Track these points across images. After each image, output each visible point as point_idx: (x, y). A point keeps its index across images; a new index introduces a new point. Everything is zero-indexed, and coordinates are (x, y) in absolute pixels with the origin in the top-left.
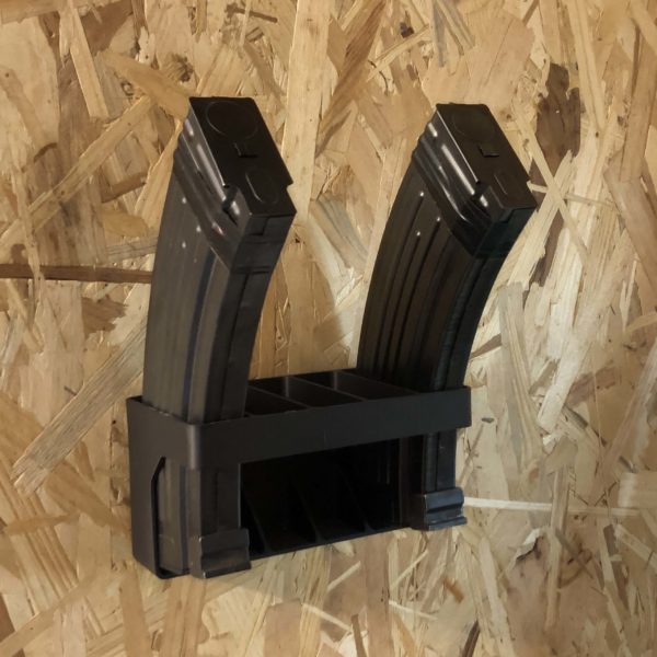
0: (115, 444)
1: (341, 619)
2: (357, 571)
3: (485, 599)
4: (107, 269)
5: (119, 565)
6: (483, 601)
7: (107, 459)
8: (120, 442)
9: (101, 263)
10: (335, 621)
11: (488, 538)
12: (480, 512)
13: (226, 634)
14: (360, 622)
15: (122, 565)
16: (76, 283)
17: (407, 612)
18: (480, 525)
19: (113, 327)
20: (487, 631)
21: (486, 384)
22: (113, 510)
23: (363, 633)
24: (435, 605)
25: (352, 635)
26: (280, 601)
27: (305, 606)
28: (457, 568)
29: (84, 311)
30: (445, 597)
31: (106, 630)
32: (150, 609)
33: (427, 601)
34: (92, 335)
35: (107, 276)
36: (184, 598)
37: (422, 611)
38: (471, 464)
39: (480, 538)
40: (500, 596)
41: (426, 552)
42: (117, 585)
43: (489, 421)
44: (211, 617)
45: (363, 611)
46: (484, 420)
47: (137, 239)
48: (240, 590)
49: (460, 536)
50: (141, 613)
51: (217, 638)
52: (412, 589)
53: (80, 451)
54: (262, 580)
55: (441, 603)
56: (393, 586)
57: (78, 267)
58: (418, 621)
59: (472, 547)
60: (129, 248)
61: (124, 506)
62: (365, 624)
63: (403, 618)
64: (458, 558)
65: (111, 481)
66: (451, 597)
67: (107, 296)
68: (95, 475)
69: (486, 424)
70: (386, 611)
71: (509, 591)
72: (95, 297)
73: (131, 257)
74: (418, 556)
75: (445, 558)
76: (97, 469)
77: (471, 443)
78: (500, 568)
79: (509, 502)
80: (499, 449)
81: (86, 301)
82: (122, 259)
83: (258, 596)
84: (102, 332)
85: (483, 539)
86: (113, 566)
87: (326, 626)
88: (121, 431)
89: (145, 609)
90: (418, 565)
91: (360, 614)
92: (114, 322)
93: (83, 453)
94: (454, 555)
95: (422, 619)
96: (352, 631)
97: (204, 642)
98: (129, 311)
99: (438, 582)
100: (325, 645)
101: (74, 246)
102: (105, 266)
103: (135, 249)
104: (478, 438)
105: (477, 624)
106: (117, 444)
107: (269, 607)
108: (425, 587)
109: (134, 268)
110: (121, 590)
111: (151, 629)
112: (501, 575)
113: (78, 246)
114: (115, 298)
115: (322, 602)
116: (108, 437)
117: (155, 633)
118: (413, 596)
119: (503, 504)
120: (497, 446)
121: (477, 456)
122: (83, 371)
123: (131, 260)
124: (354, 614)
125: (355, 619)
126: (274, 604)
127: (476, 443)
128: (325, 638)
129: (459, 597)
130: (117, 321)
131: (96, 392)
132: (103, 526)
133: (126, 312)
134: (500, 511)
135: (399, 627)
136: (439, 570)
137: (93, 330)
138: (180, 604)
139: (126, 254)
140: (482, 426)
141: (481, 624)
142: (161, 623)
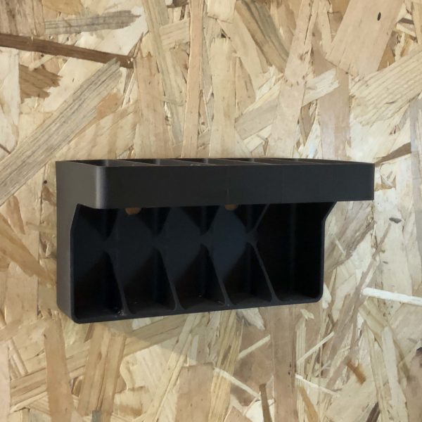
0: (45, 203)
1: (250, 387)
2: (266, 344)
3: (386, 383)
4: (44, 41)
5: (44, 313)
6: (384, 385)
7: (37, 214)
8: (50, 201)
9: (38, 35)
10: (244, 387)
11: (390, 327)
12: (385, 303)
13: (142, 387)
14: (267, 390)
15: (47, 313)
16: (15, 51)
17: (313, 387)
18: (384, 315)
19: (47, 95)
20: (387, 413)
21: (395, 187)
22: (41, 262)
23: (270, 402)
24: (338, 384)
25: (260, 402)
26: (194, 363)
27: (217, 370)
28: (361, 352)
29: (21, 77)
30: (348, 378)
31: (30, 371)
32: (72, 357)
33: (331, 379)
34: (27, 100)
35: (43, 47)
36: (104, 350)
37: (327, 388)
38: (378, 258)
39: (383, 327)
40: (400, 382)
41: (332, 334)
42: (41, 331)
43: (397, 221)
44: (129, 371)
45: (271, 382)
46: (392, 219)
47: (74, 16)
48: (156, 348)
49: (365, 323)
50: (64, 359)
51: (133, 390)
52: (317, 366)
53: (12, 204)
54: (177, 342)
55: (344, 383)
56: (300, 361)
57: (17, 36)
58: (322, 397)
59: (375, 334)
60: (65, 25)
61: (52, 259)
62: (272, 392)
63: (308, 393)
64: (362, 343)
65: (40, 234)
66: (353, 378)
67: (43, 66)
68: (26, 228)
69: (393, 223)
70: (293, 383)
71: (409, 378)
72: (32, 66)
73: (66, 32)
74: (324, 338)
75: (349, 342)
76: (27, 223)
77: (379, 240)
78: (401, 357)
79: (412, 297)
80: (404, 248)
81: (23, 68)
82: (58, 34)
83: (173, 356)
84: (37, 98)
85: (386, 329)
86: (39, 312)
87: (236, 391)
88: (51, 190)
89: (67, 356)
90: (324, 345)
91: (268, 383)
92: (48, 91)
93: (15, 206)
94: (358, 340)
95: (326, 395)
96: (260, 398)
97: (120, 392)
98: (63, 82)
99: (342, 363)
100: (234, 408)
101: (14, 16)
102: (41, 38)
103: (70, 26)
104: (385, 236)
105: (377, 405)
106: (47, 202)
107: (183, 368)
108: (329, 366)
109: (69, 43)
110: (45, 336)
111: (72, 375)
112: (401, 363)
113: (18, 17)
114: (49, 68)
115: (232, 369)
116: (40, 195)
117: (75, 379)
118: (318, 373)
119: (406, 298)
120: (403, 244)
121: (384, 252)
122: (18, 133)
123: (67, 36)
124: (262, 383)
125: (263, 388)
126: (188, 365)
127: (382, 241)
128: (235, 402)
129: (361, 379)
130: (52, 90)
131: (29, 153)
132: (31, 276)
133: (60, 83)
134: (403, 304)
135: (304, 400)
136: (343, 352)
137: (29, 96)
138: (100, 355)
139: (62, 30)
140: (390, 225)
141: (381, 407)
142: (82, 370)
